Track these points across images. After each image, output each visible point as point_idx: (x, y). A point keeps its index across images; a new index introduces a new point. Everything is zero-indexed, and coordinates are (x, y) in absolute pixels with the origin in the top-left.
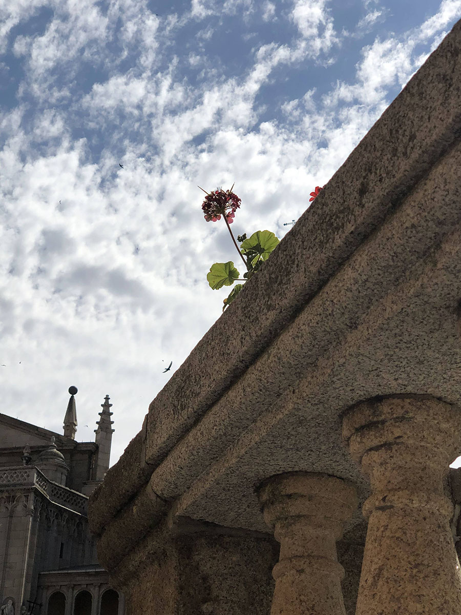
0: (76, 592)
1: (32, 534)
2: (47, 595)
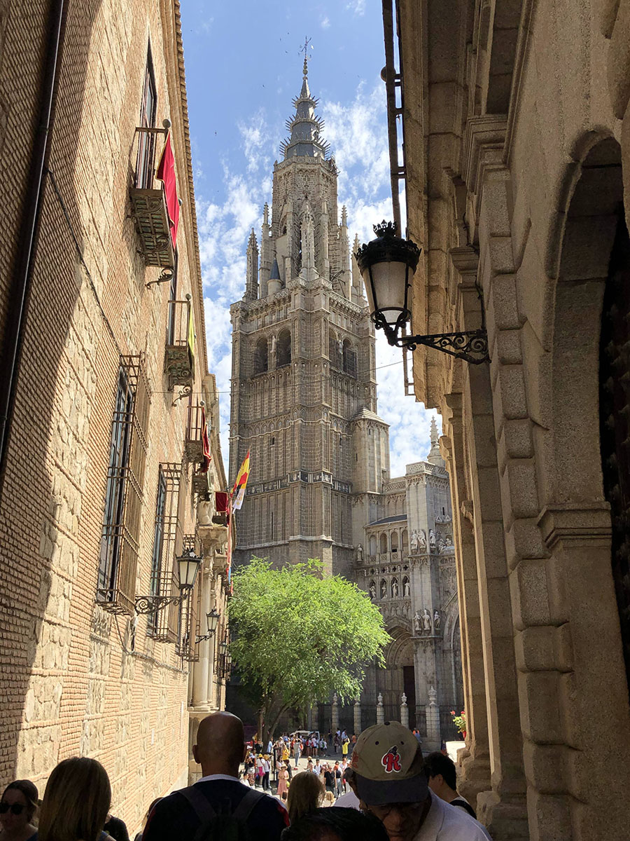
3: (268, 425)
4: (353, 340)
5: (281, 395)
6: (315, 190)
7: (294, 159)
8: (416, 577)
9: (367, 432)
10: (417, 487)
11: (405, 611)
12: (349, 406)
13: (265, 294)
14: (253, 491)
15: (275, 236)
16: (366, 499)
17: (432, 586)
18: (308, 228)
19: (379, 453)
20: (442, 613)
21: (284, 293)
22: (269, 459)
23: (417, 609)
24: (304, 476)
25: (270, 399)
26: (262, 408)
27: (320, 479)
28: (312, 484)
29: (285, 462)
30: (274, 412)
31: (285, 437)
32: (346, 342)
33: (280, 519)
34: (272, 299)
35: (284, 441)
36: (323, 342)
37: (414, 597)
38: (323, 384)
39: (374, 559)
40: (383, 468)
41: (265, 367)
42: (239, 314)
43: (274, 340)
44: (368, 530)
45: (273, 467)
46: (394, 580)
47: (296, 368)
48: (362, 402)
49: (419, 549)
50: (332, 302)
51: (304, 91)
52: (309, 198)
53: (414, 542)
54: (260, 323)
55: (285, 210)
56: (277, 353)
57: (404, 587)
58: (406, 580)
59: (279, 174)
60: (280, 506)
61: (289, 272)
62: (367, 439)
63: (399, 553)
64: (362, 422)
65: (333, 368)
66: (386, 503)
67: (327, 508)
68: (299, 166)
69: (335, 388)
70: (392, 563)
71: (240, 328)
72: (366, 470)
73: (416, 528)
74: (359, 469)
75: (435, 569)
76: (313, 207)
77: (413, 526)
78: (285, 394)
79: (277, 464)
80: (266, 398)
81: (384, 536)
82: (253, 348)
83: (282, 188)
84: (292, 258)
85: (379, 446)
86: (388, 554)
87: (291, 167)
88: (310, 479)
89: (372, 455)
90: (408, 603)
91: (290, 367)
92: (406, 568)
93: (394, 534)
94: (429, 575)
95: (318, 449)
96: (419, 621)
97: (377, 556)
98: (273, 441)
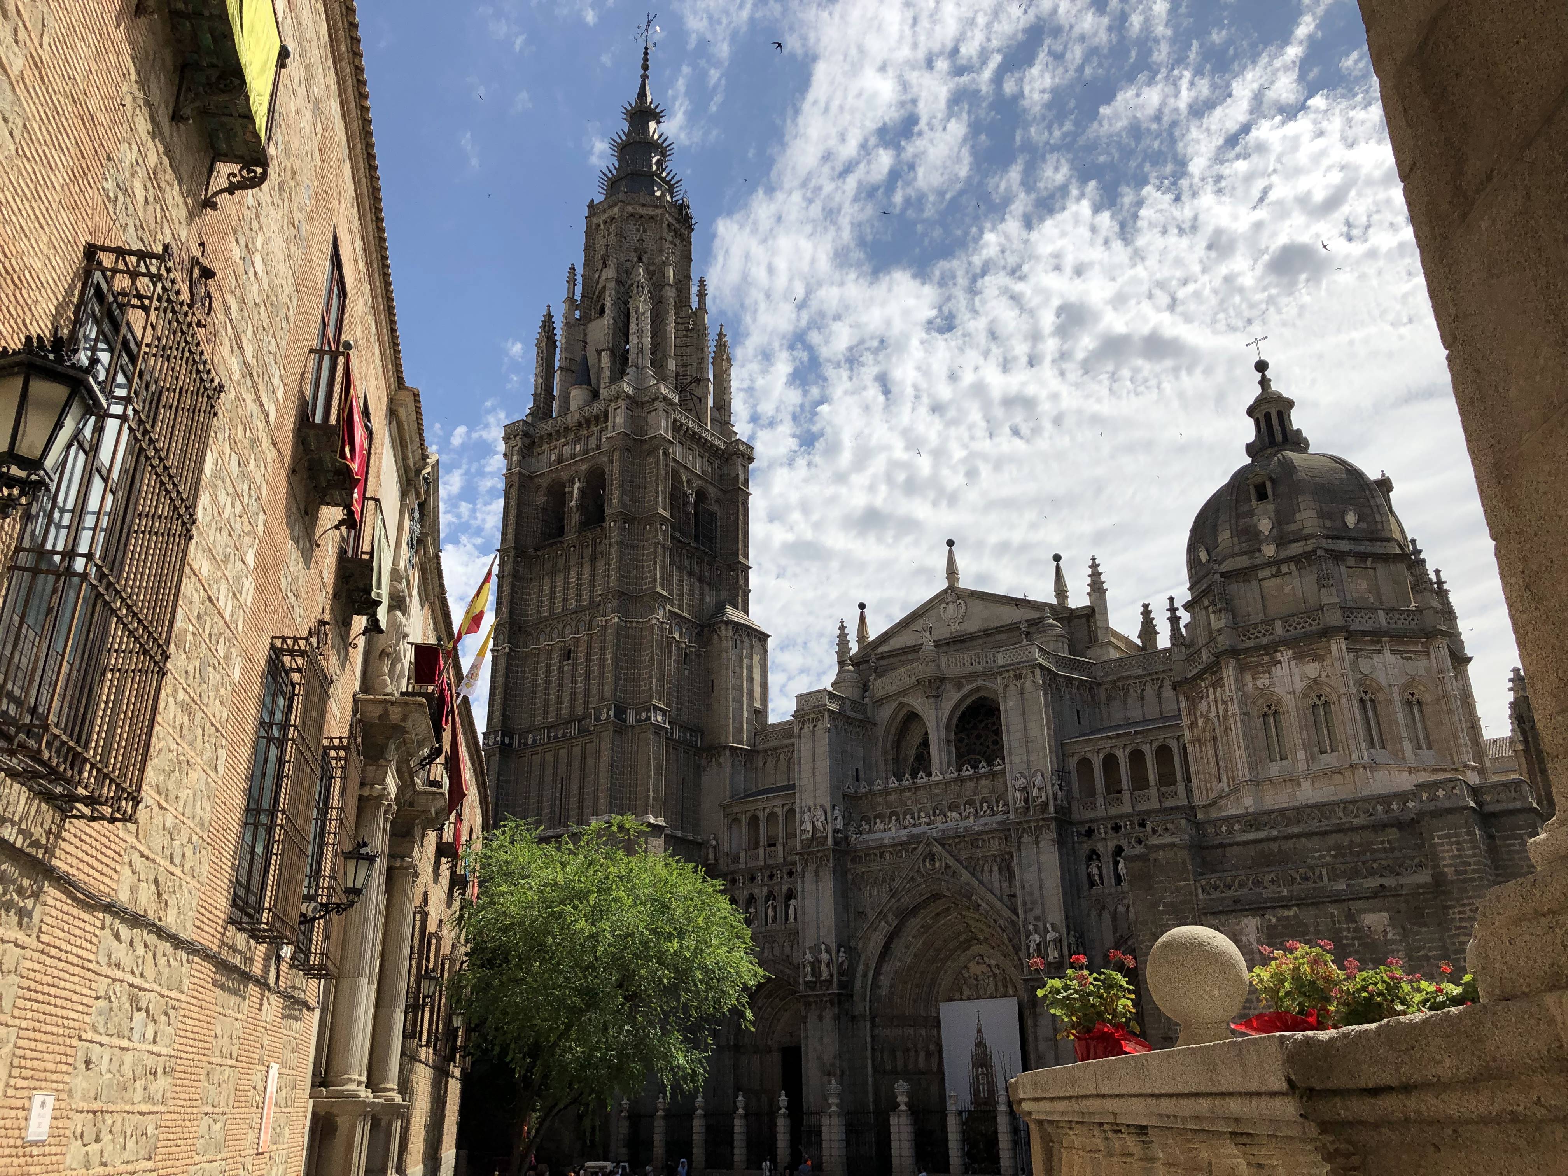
0: (1101, 756)
1: (1046, 706)
2: (1073, 762)
3: (561, 626)
4: (712, 491)
5: (586, 576)
6: (655, 247)
7: (621, 196)
8: (808, 887)
9: (730, 644)
10: (813, 732)
11: (787, 949)
12: (702, 600)
13: (565, 409)
14: (530, 740)
15: (586, 319)
16: (725, 758)
17: (836, 903)
18: (642, 305)
19: (751, 680)
20: (851, 951)
21: (597, 407)
22: (560, 685)
23: (809, 943)
24: (620, 712)
25: (566, 583)
26: (552, 598)
27: (648, 718)
28: (632, 727)
29: (587, 689)
30: (572, 604)
31: (589, 647)
32: (701, 495)
33: (575, 787)
34: (577, 417)
35: (588, 654)
36: (661, 488)
37: (804, 923)
38: (659, 559)
39: (736, 860)
40: (757, 705)
41: (561, 531)
42: (518, 442)
43: (577, 485)
44: (728, 811)
45: (566, 699)
46: (771, 896)
47: (613, 530)
48: (724, 595)
49: (816, 839)
50: (677, 427)
51: (642, 94)
52: (645, 259)
53: (806, 825)
54: (553, 457)
55: (604, 277)
56: (581, 507)
57: (787, 907)
58: (790, 895)
59: (595, 220)
60: (576, 765)
61: (607, 373)
62: (732, 655)
63: (780, 848)
64: (723, 627)
65: (677, 535)
66: (761, 764)
67: (658, 768)
68: (630, 208)
69: (680, 569)
70: (767, 866)
71: (519, 464)
72: (727, 707)
73: (810, 803)
74: (715, 706)
75: (840, 873)
76: (651, 274)
77: (804, 800)
78: (593, 575)
79: (573, 694)
80: (560, 583)
81: (754, 820)
82: (541, 499)
83: (600, 243)
84: (612, 352)
85: (750, 669)
86: (761, 851)
87: (616, 210)
88: (631, 718)
89: (738, 682)
90: (794, 936)
91: (603, 529)
92: (791, 874)
93: (772, 816)
94: (830, 884)
95: (646, 667)
96: (812, 964)
97: (743, 854)
98: (568, 654)
